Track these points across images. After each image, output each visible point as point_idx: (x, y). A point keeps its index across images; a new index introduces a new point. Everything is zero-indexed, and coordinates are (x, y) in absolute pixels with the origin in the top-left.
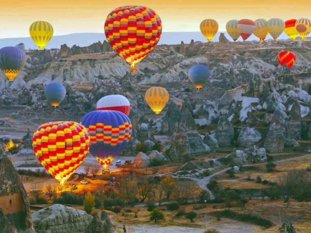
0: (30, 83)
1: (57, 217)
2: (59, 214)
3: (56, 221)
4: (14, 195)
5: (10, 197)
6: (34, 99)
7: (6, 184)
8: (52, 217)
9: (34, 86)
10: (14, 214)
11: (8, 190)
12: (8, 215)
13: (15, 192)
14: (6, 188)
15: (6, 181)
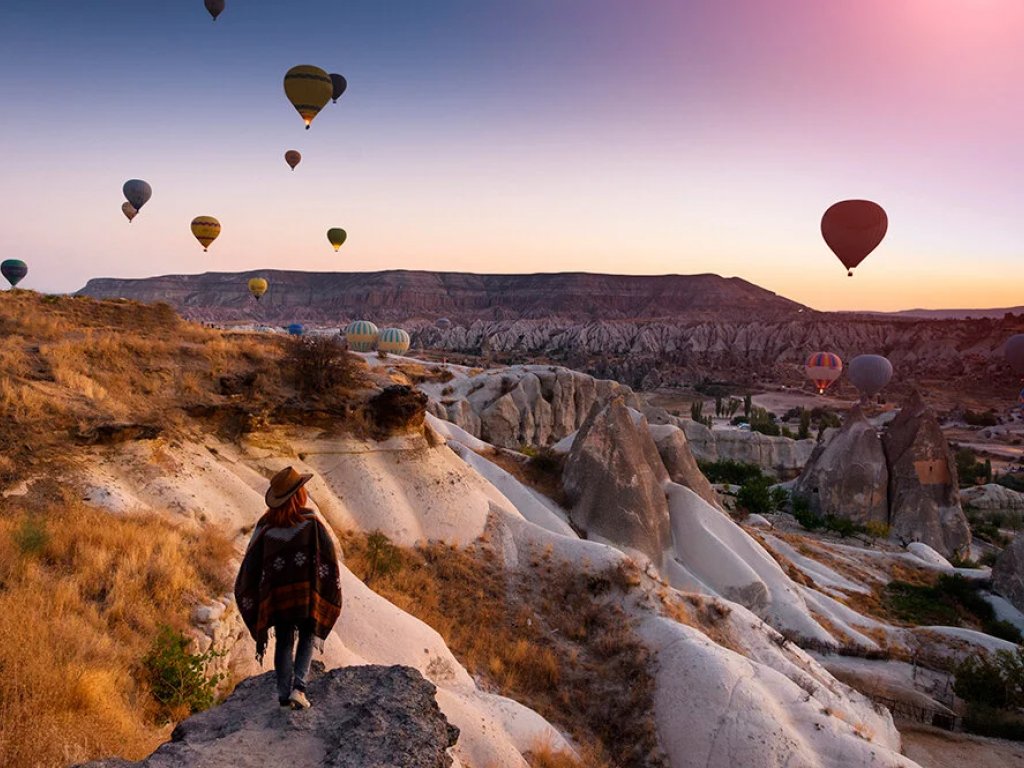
0: (962, 353)
1: (992, 500)
2: (995, 496)
3: (990, 503)
4: (937, 461)
5: (930, 463)
6: (967, 369)
7: (927, 446)
8: (985, 498)
9: (968, 357)
10: (934, 486)
11: (929, 455)
12: (926, 486)
13: (937, 458)
14: (926, 452)
15: (926, 442)
